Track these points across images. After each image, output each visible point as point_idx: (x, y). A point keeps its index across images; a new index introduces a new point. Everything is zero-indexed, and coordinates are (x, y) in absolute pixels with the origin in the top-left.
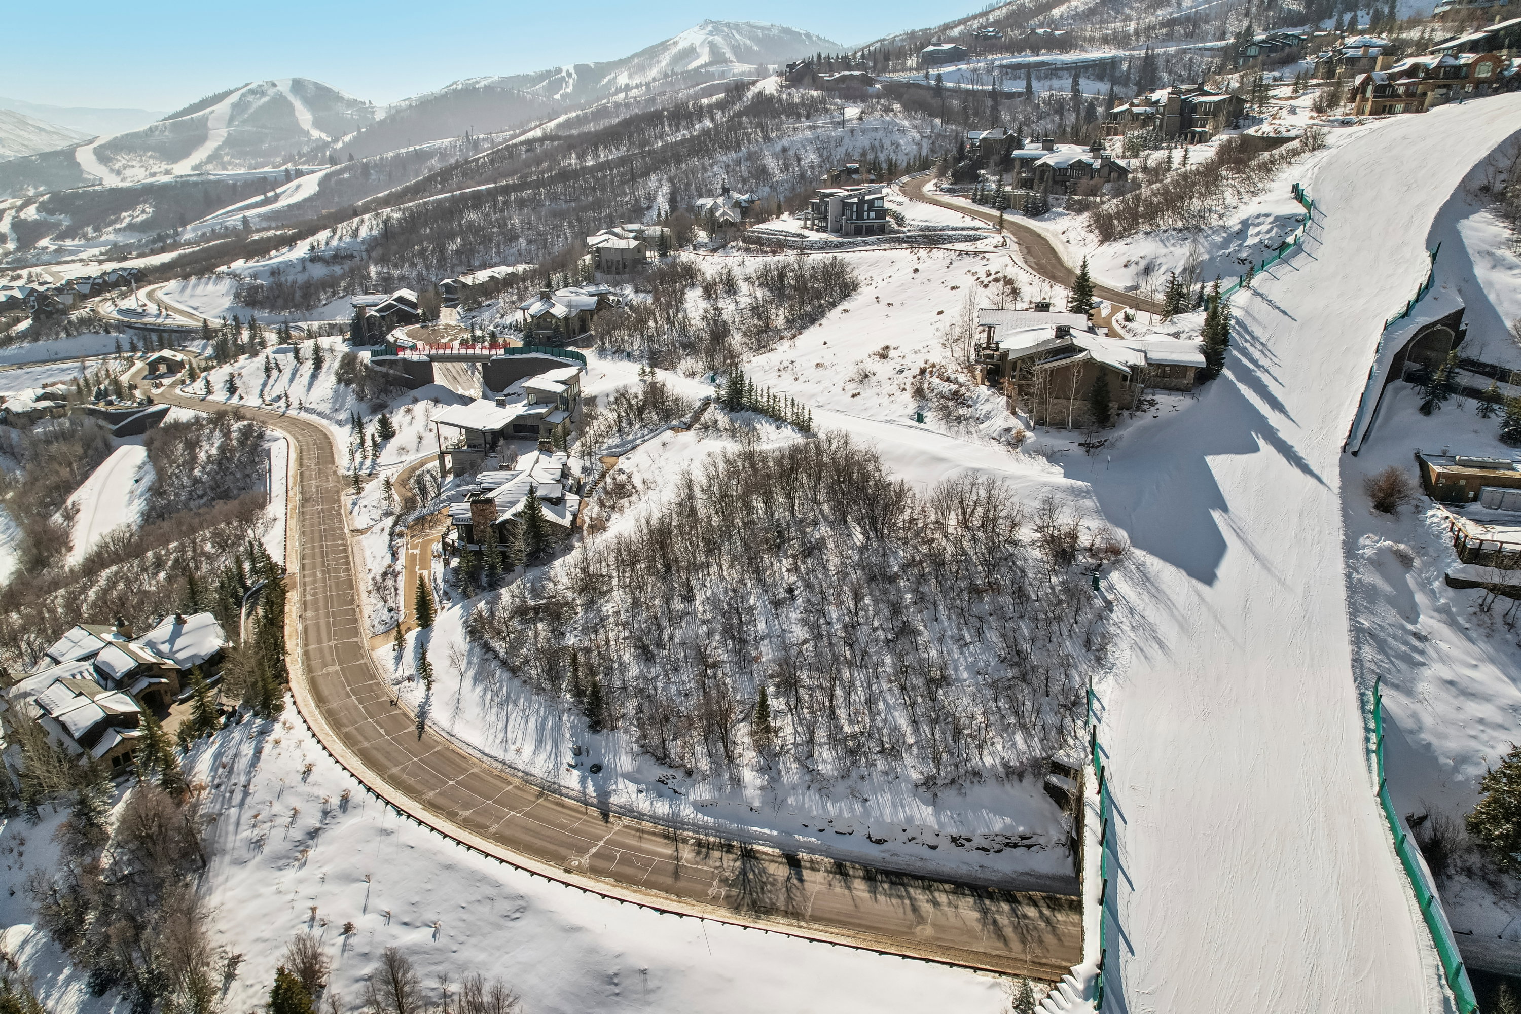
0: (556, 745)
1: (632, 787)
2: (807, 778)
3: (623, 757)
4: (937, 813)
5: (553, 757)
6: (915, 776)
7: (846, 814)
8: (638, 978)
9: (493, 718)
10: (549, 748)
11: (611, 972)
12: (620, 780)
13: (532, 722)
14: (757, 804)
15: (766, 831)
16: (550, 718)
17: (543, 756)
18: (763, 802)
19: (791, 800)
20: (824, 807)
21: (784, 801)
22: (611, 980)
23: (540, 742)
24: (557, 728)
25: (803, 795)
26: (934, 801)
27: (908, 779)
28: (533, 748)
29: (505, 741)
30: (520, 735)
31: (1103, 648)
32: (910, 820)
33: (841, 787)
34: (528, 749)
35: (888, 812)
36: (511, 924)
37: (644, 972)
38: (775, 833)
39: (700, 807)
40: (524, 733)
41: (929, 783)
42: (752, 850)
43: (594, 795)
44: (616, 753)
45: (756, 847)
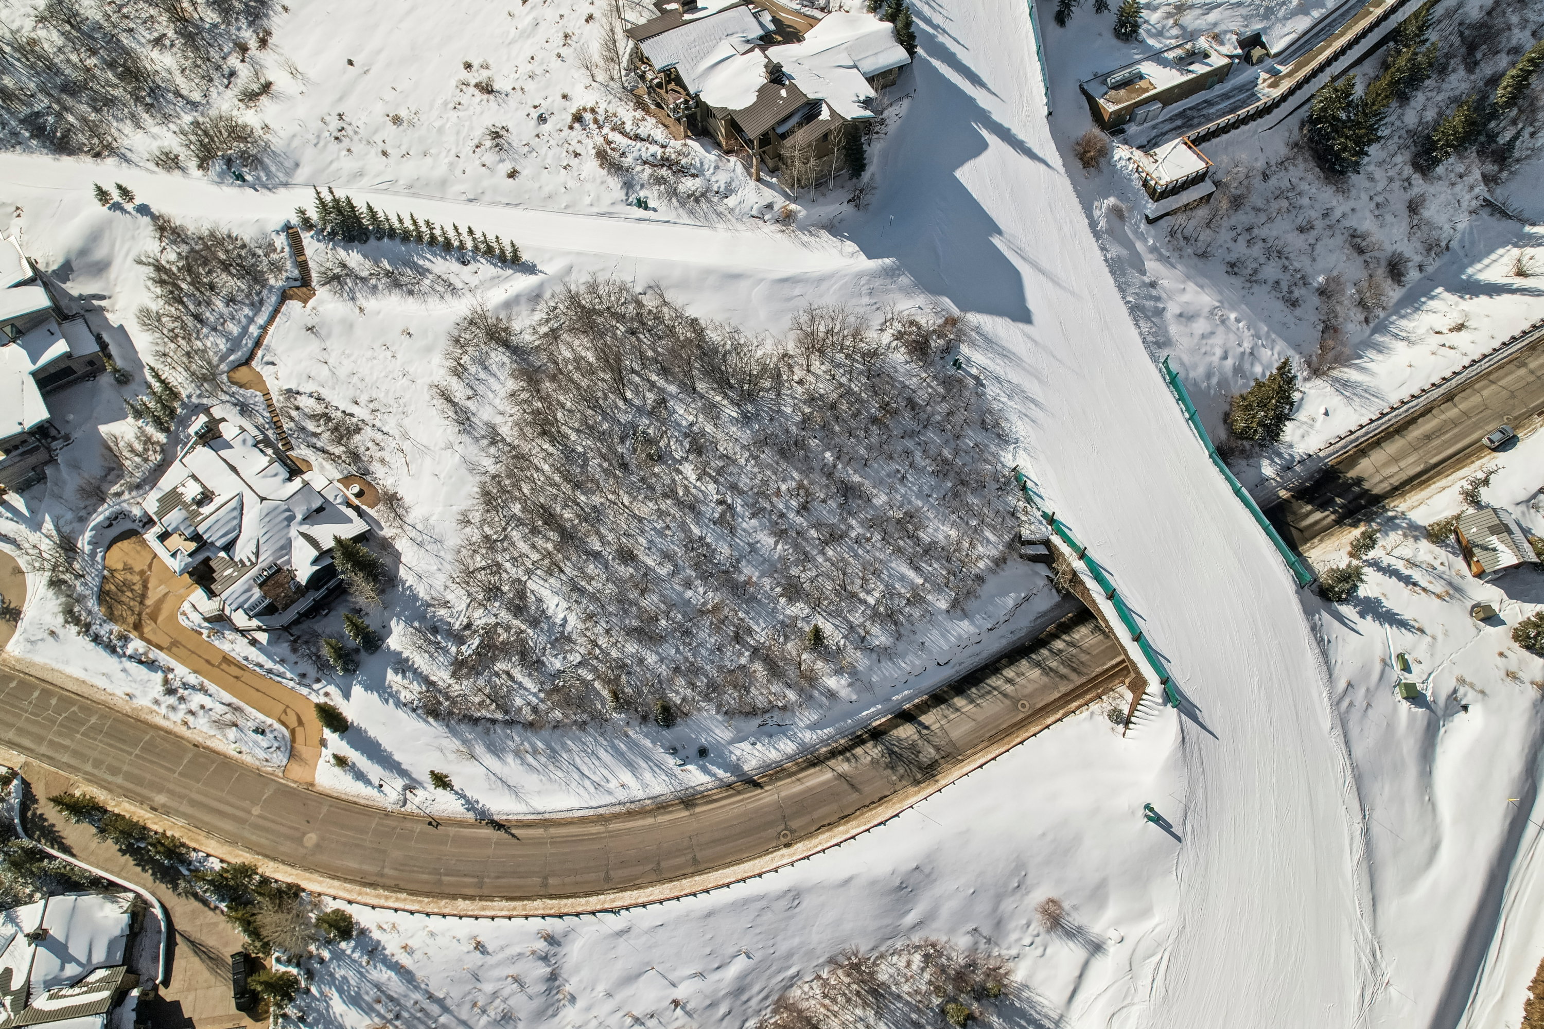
0: (647, 758)
1: (745, 746)
2: (874, 656)
3: (717, 731)
4: (972, 622)
5: (656, 769)
6: (943, 605)
7: (917, 662)
8: (916, 873)
9: (560, 774)
10: (643, 765)
11: (898, 884)
12: (731, 748)
13: (602, 753)
14: (854, 697)
15: (872, 710)
16: (616, 742)
17: (648, 776)
18: (857, 693)
19: (875, 679)
20: (900, 668)
21: (870, 683)
22: (901, 888)
23: (631, 766)
24: (634, 745)
25: (879, 669)
26: (965, 615)
27: (940, 611)
28: (630, 774)
29: (597, 786)
30: (606, 772)
31: (997, 424)
32: (960, 638)
33: (901, 646)
34: (626, 776)
35: (942, 642)
36: (798, 910)
37: (917, 868)
38: (879, 707)
39: (813, 727)
40: (606, 766)
41: (955, 604)
42: (875, 728)
43: (728, 775)
44: (708, 730)
45: (874, 724)
